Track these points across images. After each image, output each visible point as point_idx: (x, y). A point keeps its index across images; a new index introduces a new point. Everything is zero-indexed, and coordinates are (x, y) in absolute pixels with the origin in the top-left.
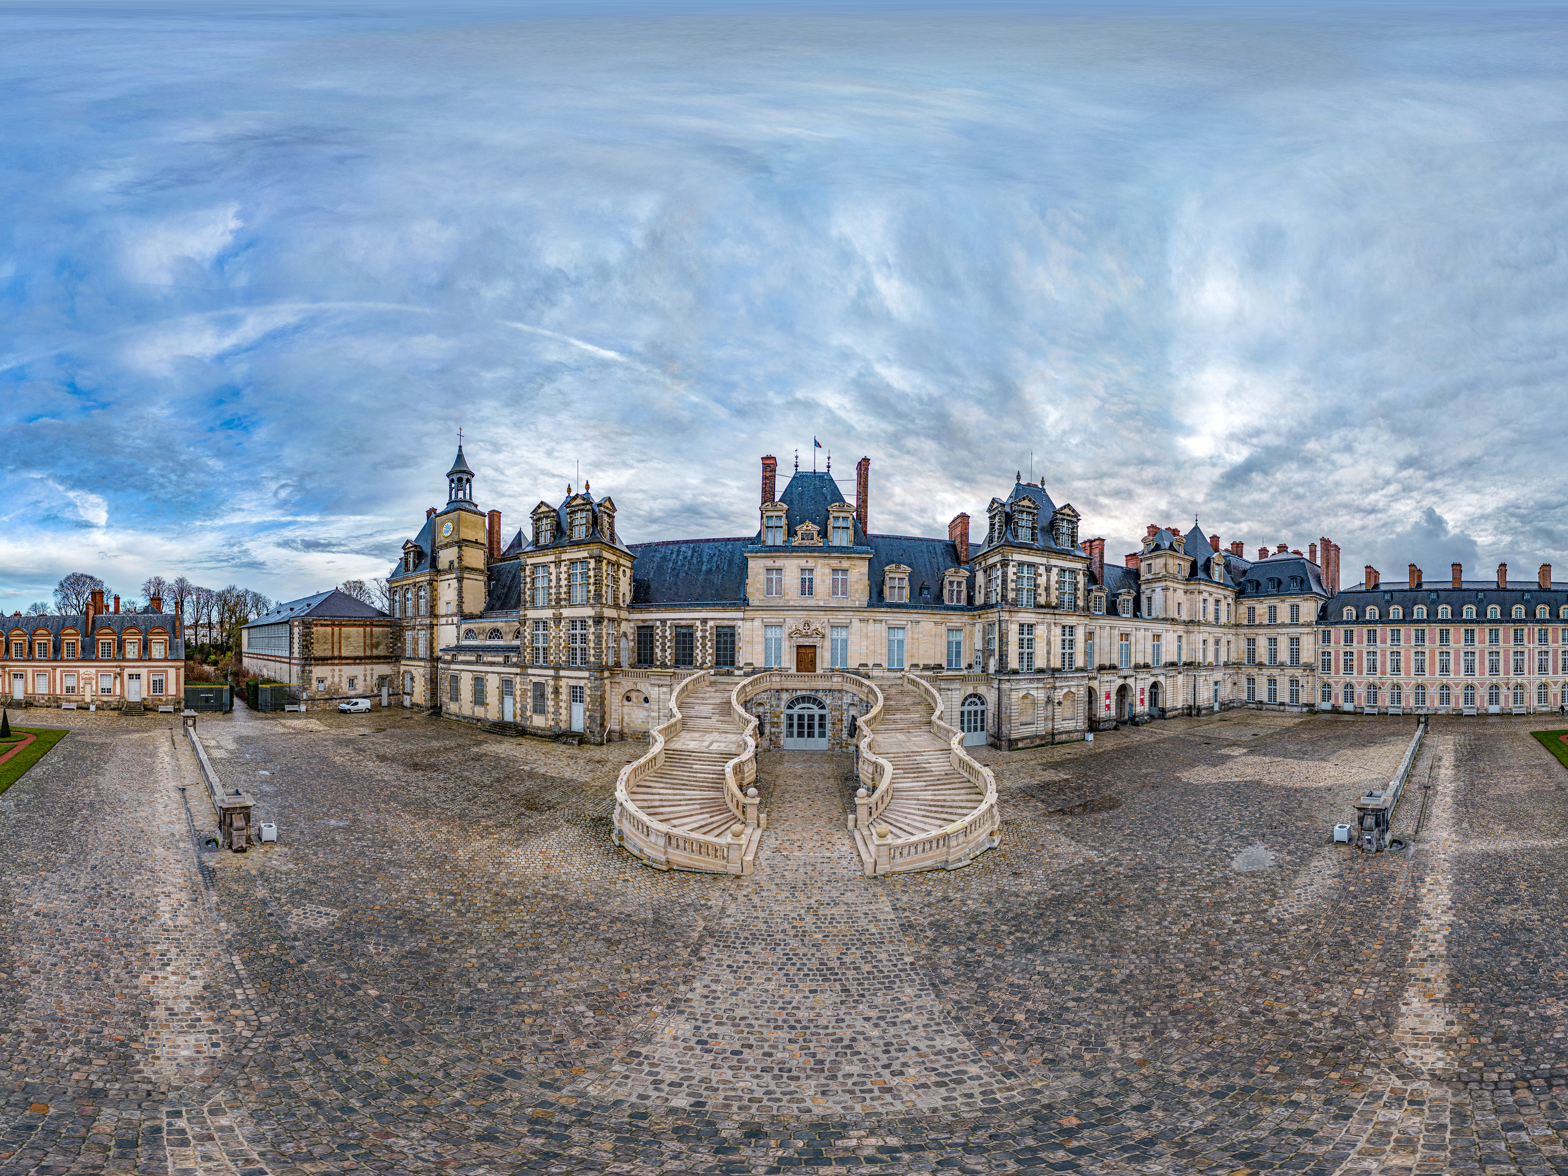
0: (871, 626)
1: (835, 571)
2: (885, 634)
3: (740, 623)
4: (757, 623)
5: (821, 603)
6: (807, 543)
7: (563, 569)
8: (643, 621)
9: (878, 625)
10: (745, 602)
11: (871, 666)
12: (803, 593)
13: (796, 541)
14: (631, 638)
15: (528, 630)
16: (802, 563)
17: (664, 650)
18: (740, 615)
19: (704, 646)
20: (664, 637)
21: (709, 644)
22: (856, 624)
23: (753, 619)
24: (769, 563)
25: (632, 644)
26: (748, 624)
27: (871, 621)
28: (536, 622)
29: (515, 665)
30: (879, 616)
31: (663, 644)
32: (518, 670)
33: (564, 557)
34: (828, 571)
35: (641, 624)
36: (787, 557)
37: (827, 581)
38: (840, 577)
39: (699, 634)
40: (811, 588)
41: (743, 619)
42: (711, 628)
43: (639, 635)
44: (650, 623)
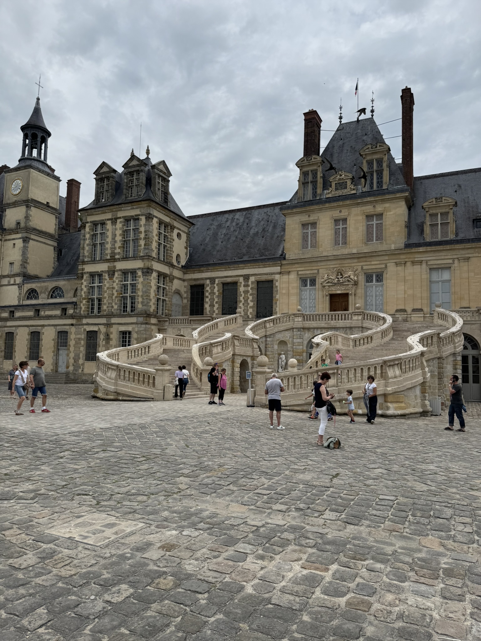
0: (410, 269)
1: (369, 217)
2: (425, 276)
3: (277, 277)
4: (293, 276)
5: (355, 251)
6: (340, 193)
7: (119, 225)
8: (195, 280)
9: (417, 268)
10: (283, 257)
11: (409, 310)
12: (336, 243)
13: (330, 193)
14: (185, 295)
15: (85, 283)
16: (336, 214)
17: (212, 306)
18: (278, 269)
19: (246, 300)
20: (212, 293)
21: (251, 298)
22: (392, 268)
23: (289, 273)
24: (304, 218)
25: (185, 301)
26: (285, 278)
27: (409, 264)
28: (92, 275)
29: (72, 317)
30: (418, 257)
31: (212, 300)
32: (74, 321)
33: (120, 214)
34: (362, 218)
35: (194, 283)
36: (321, 209)
37: (361, 229)
38: (375, 222)
39: (242, 289)
40: (345, 236)
41: (280, 273)
42: (252, 283)
43: (192, 294)
44: (201, 282)
